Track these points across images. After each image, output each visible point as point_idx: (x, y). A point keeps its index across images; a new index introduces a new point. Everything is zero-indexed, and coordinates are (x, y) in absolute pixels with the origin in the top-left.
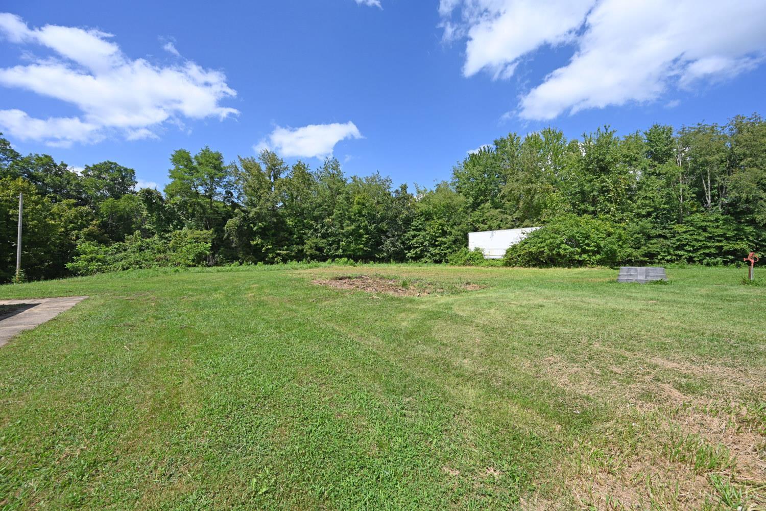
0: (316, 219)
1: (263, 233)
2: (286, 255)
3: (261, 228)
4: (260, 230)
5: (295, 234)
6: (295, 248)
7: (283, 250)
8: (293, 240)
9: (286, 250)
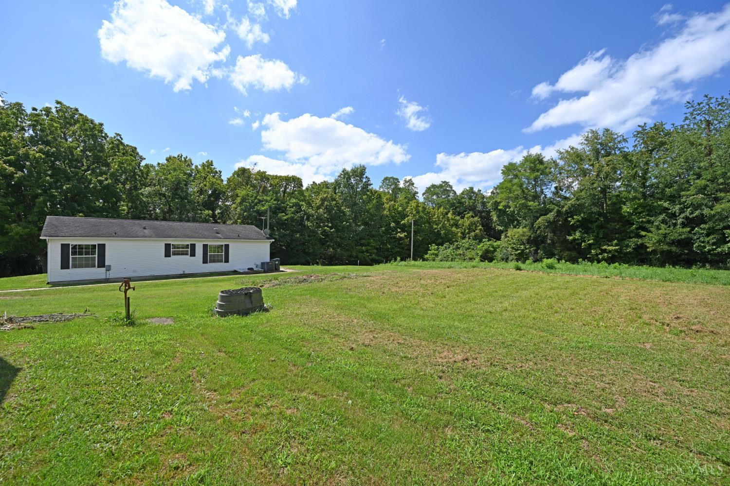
0: (673, 199)
1: (585, 225)
2: (616, 251)
3: (578, 221)
4: (578, 223)
5: (634, 224)
6: (633, 242)
7: (612, 245)
8: (632, 232)
9: (616, 245)
